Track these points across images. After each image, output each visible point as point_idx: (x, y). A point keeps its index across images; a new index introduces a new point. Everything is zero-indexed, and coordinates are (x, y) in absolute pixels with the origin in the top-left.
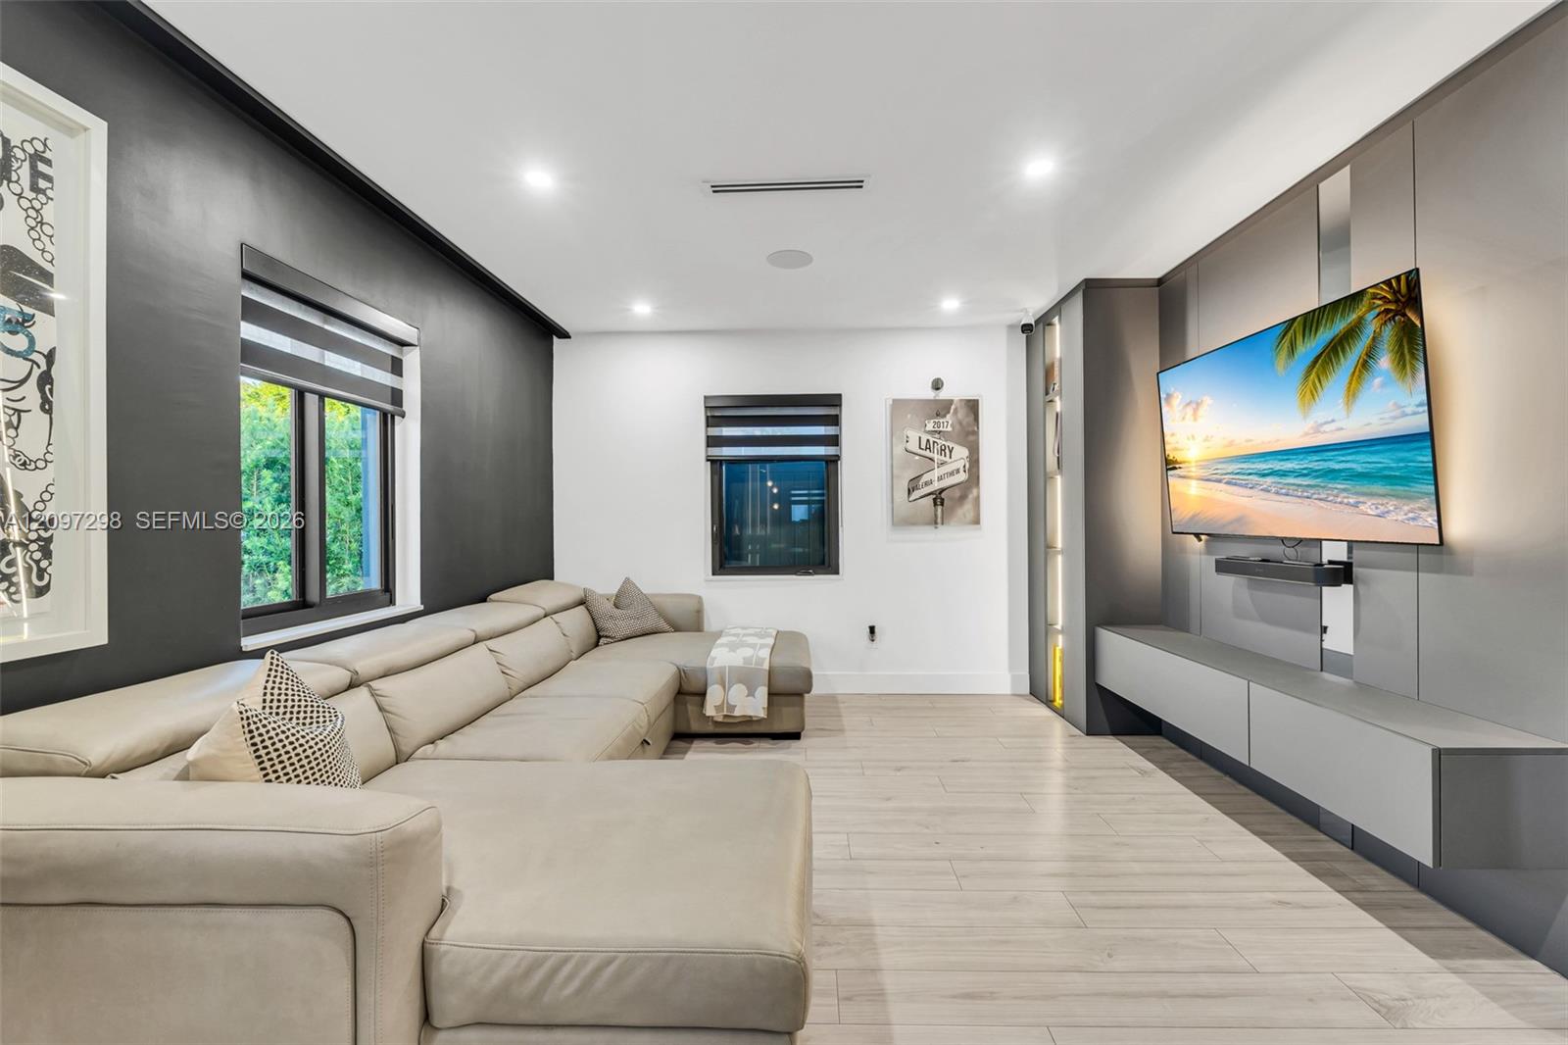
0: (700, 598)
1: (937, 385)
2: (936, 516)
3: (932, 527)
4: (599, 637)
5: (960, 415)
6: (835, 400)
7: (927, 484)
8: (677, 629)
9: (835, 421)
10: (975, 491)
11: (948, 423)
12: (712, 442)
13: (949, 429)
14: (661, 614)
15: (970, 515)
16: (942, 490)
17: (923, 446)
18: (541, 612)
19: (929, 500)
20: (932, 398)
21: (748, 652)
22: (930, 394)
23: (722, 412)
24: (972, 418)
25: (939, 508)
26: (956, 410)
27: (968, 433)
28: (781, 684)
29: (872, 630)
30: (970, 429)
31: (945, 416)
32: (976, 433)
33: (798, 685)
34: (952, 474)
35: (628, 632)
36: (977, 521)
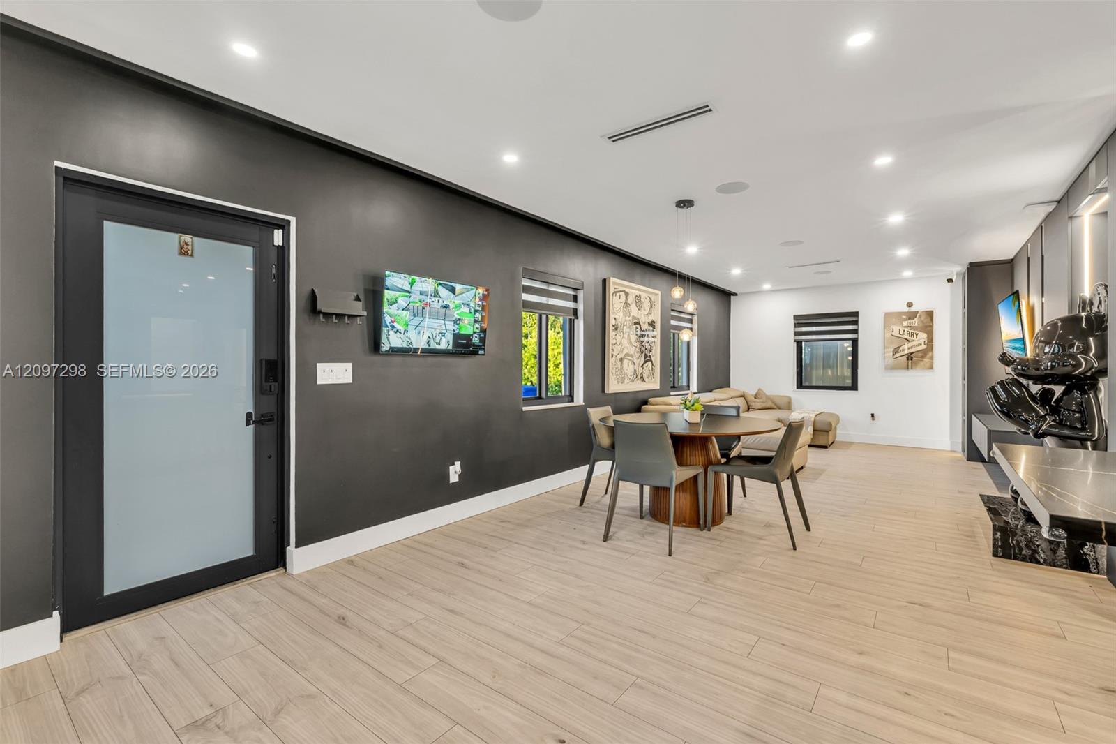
0: (790, 398)
1: (910, 305)
2: (908, 366)
3: (906, 371)
4: (749, 409)
5: (923, 318)
6: (856, 314)
7: (903, 350)
8: (779, 408)
9: (856, 323)
10: (930, 354)
11: (915, 322)
12: (797, 334)
13: (916, 325)
14: (773, 402)
15: (928, 365)
16: (912, 353)
17: (901, 333)
18: (729, 396)
19: (905, 357)
20: (907, 311)
21: (806, 415)
22: (906, 309)
23: (800, 321)
24: (929, 319)
25: (910, 362)
26: (920, 316)
27: (926, 327)
28: (819, 426)
29: (873, 415)
30: (928, 324)
31: (913, 319)
32: (931, 326)
33: (825, 428)
34: (917, 345)
35: (760, 407)
36: (931, 367)
